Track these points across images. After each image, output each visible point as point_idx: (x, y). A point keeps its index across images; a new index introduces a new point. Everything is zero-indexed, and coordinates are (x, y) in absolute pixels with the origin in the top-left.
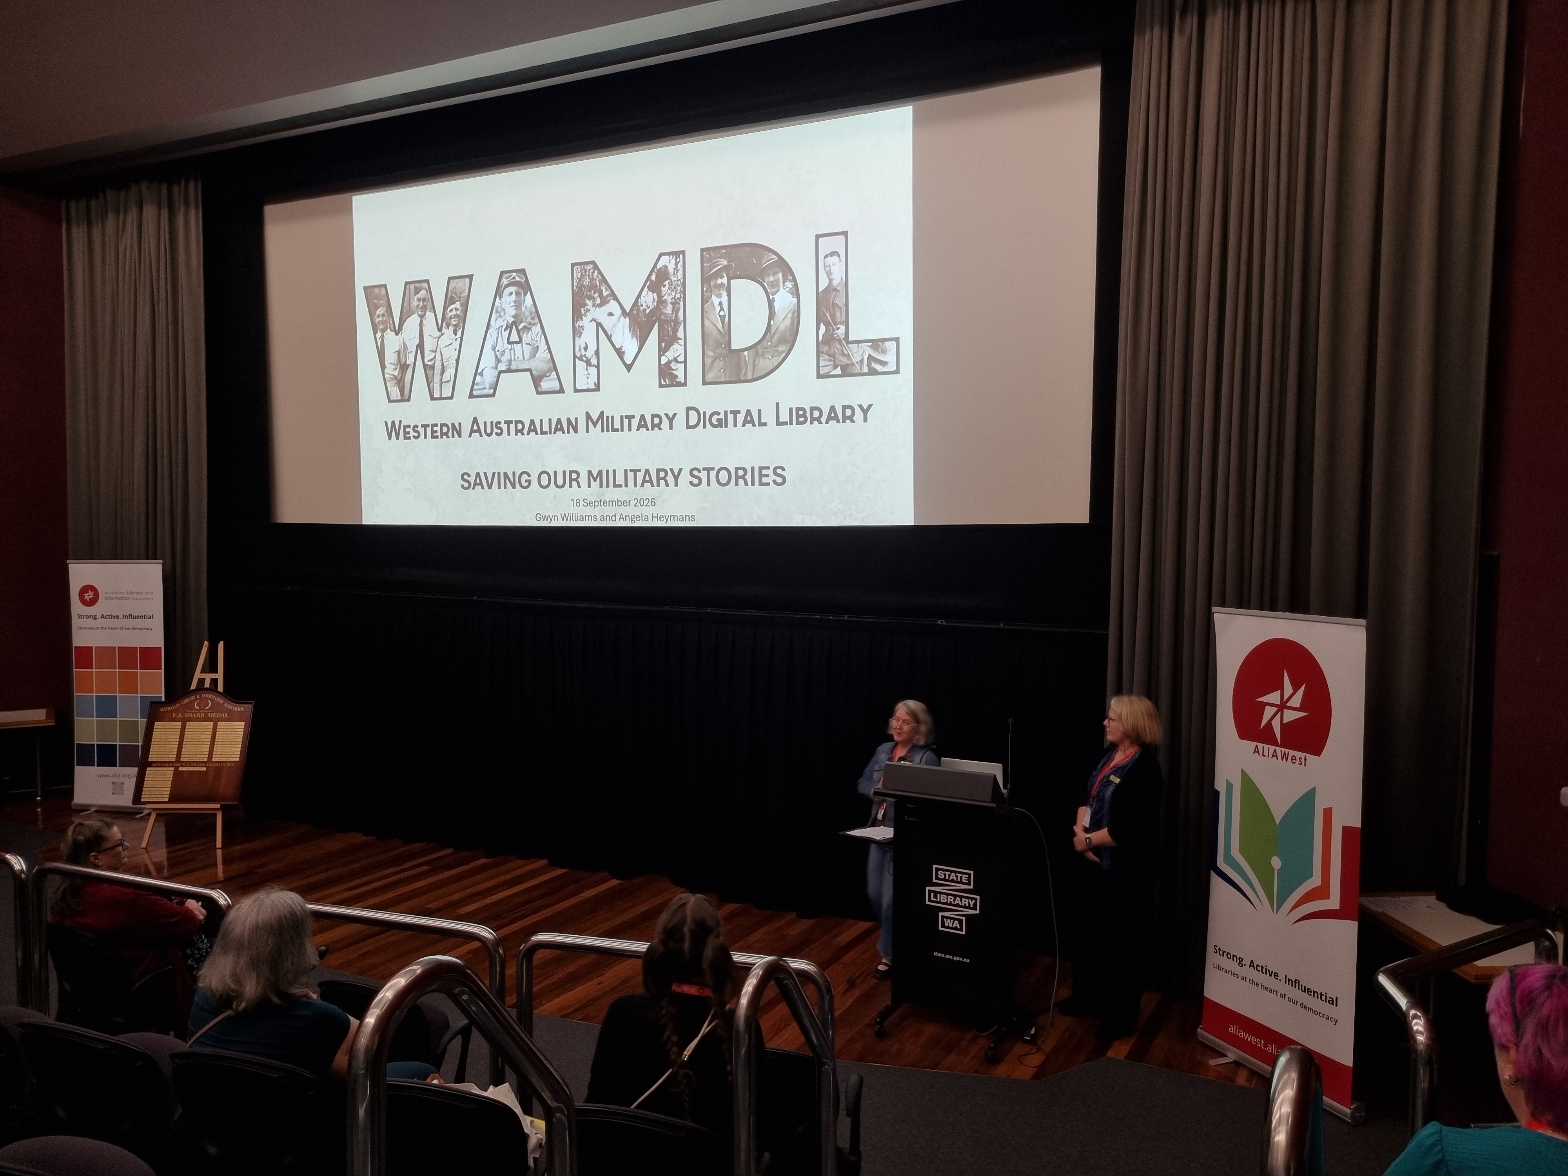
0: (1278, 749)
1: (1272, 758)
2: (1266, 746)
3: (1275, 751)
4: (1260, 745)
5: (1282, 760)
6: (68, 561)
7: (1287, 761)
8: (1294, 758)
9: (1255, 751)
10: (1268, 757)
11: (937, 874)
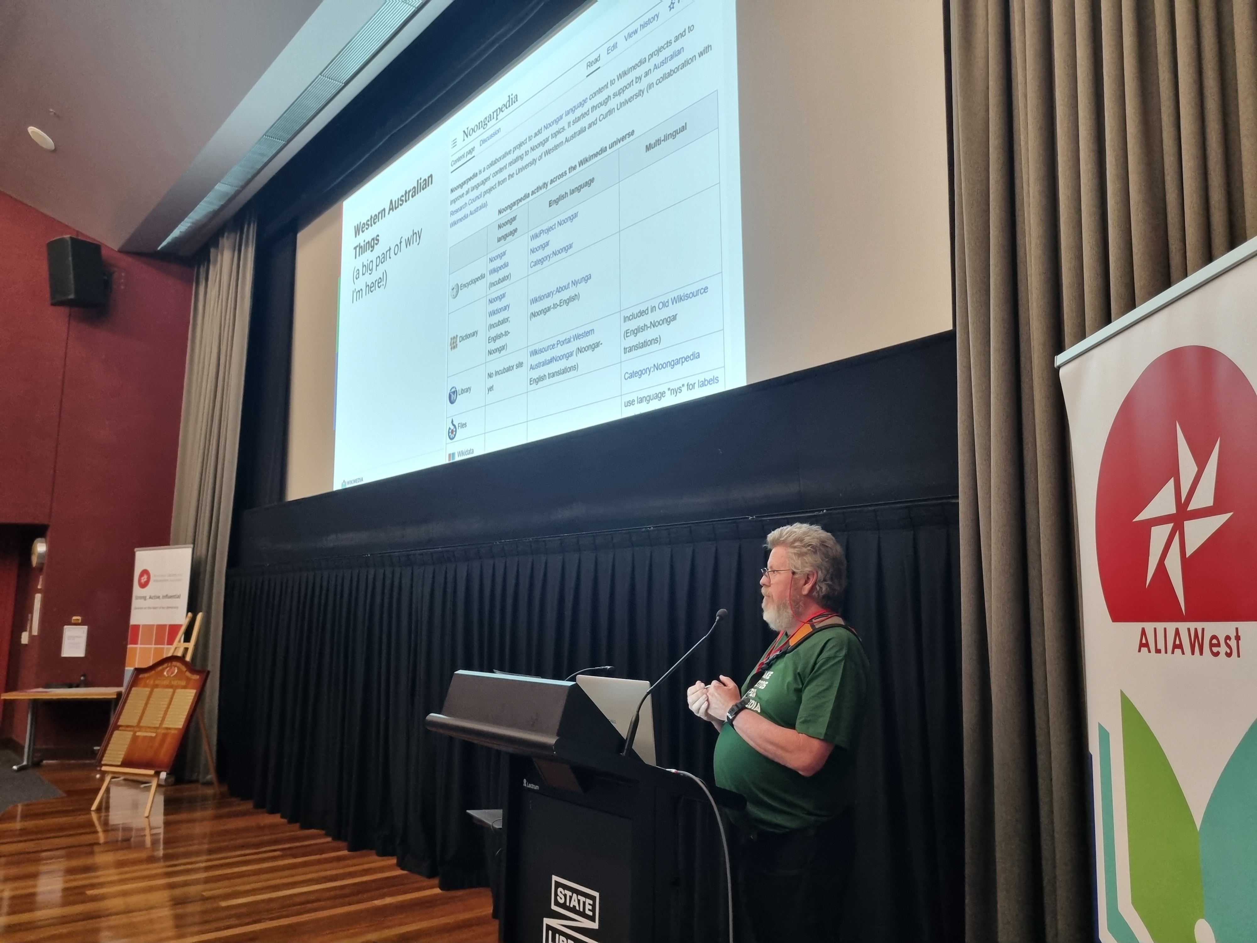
0: (1183, 626)
1: (1173, 652)
2: (1160, 626)
3: (1177, 632)
4: (1149, 626)
5: (1193, 653)
6: (136, 549)
7: (1201, 653)
8: (1215, 641)
9: (1142, 645)
10: (1166, 652)
11: (556, 894)
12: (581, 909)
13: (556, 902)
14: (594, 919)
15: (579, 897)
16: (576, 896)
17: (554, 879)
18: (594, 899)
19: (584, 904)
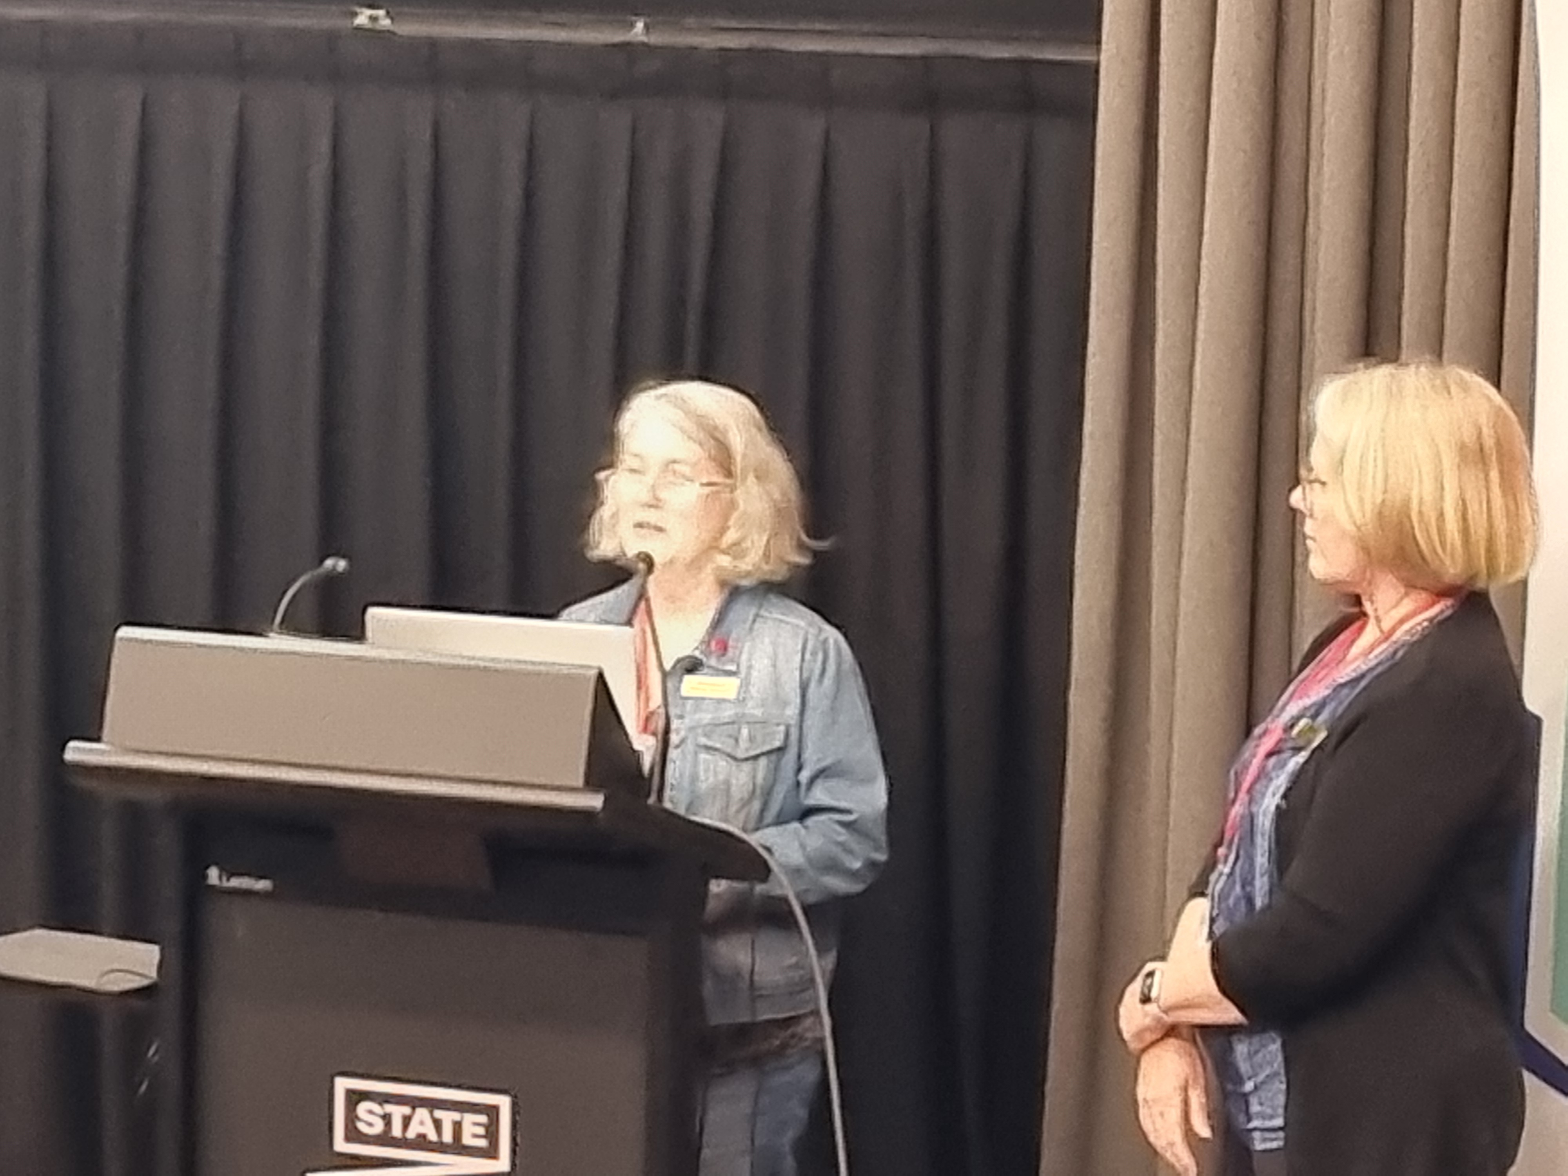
11: (351, 1118)
12: (448, 1137)
13: (353, 1135)
14: (491, 1152)
15: (439, 1114)
16: (422, 1113)
17: (342, 1085)
18: (492, 1112)
19: (457, 1127)
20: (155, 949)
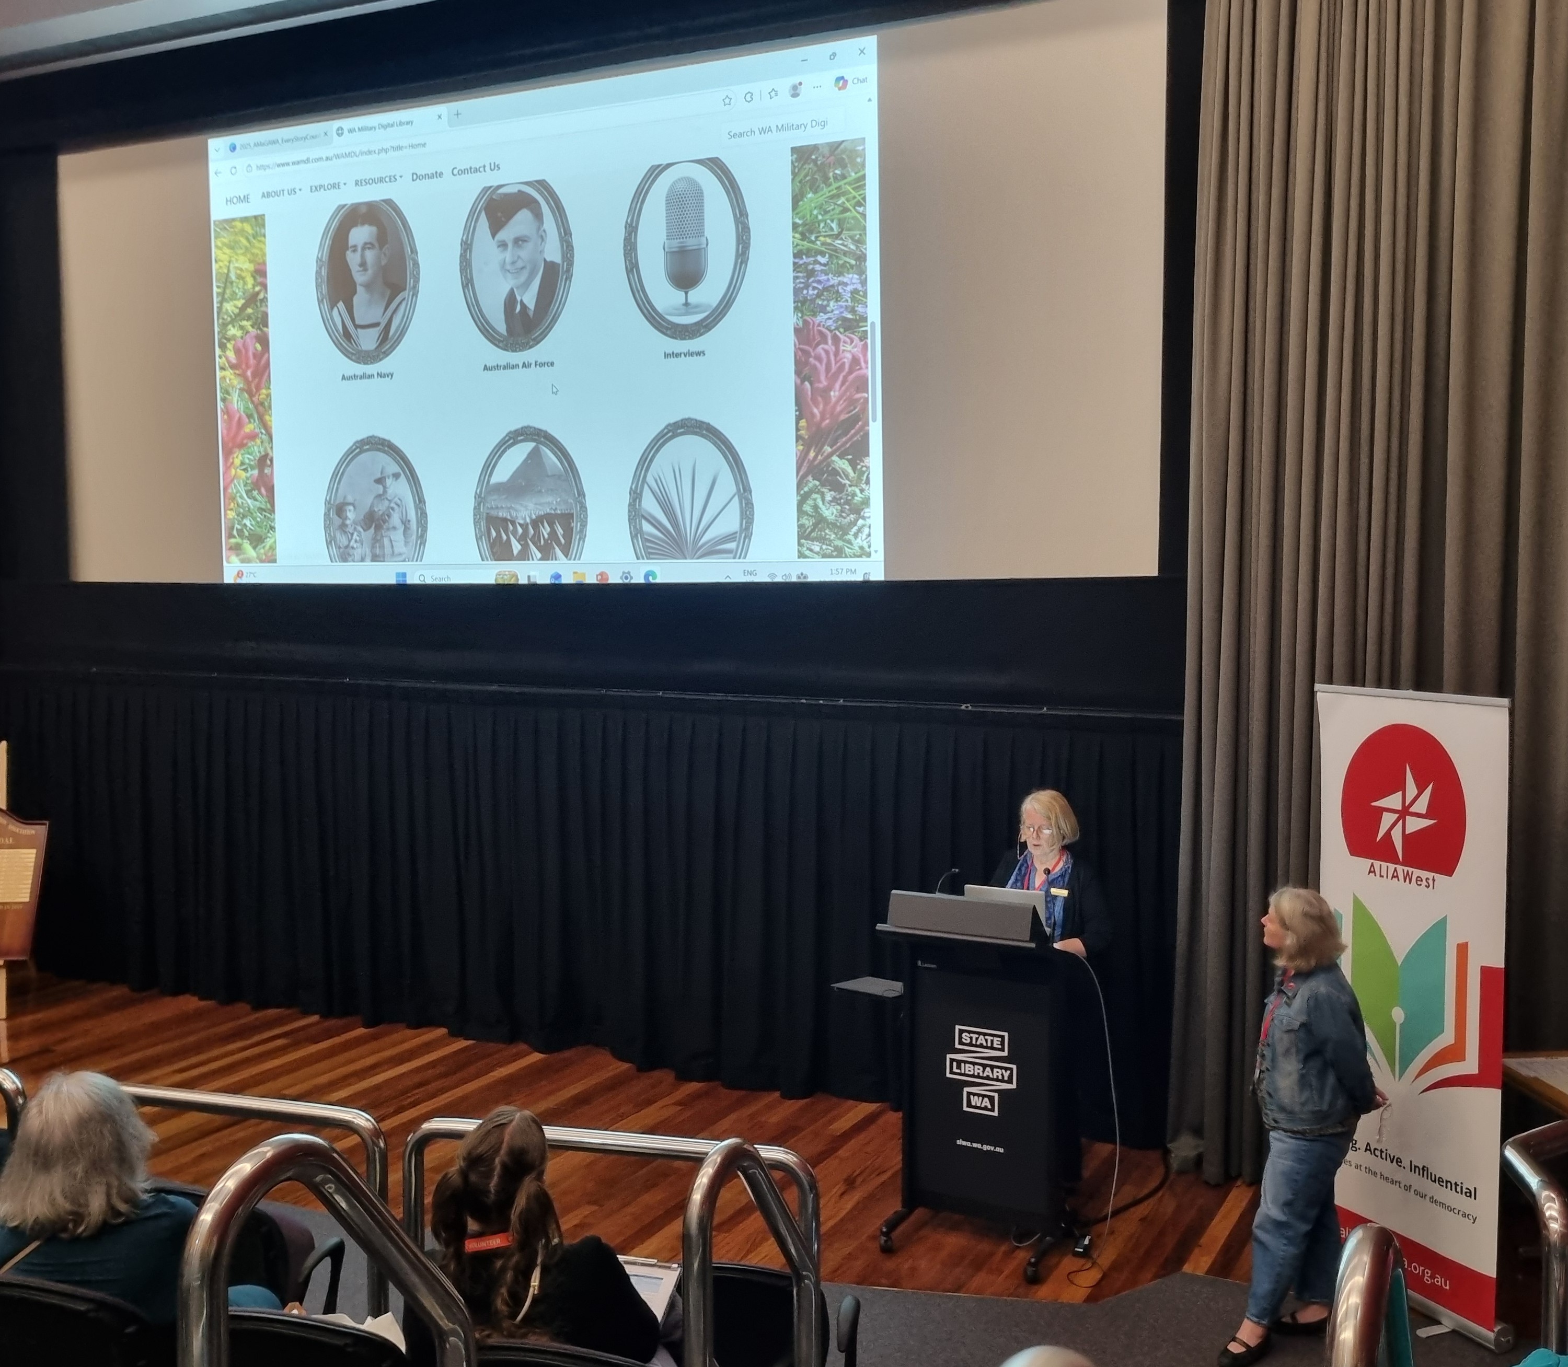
1: (1391, 880)
2: (1384, 865)
4: (1377, 864)
7: (1410, 883)
8: (1419, 879)
9: (1370, 872)
10: (1387, 878)
11: (960, 1037)
12: (989, 1045)
13: (961, 1043)
14: (1002, 1050)
15: (986, 1037)
16: (982, 1037)
17: (958, 1027)
18: (1003, 1037)
19: (992, 1041)
20: (901, 984)
